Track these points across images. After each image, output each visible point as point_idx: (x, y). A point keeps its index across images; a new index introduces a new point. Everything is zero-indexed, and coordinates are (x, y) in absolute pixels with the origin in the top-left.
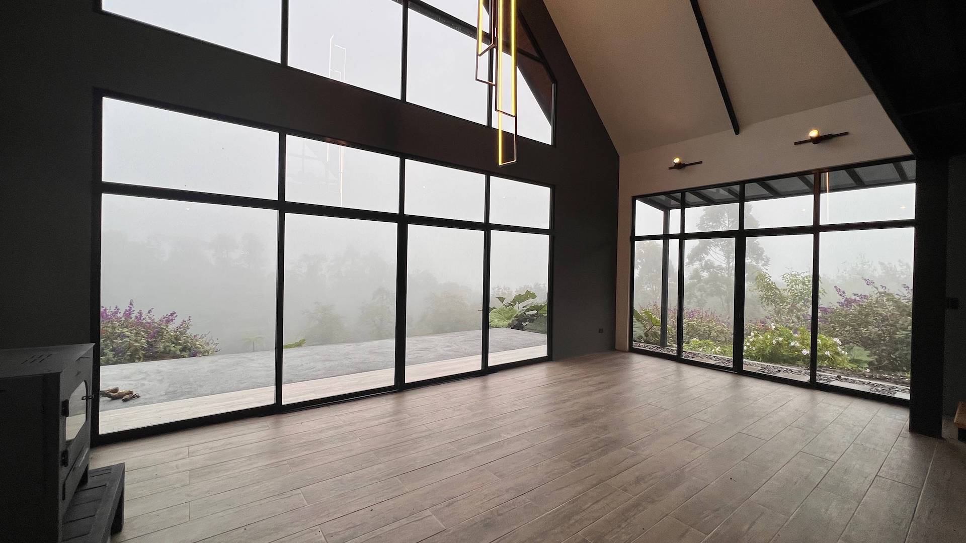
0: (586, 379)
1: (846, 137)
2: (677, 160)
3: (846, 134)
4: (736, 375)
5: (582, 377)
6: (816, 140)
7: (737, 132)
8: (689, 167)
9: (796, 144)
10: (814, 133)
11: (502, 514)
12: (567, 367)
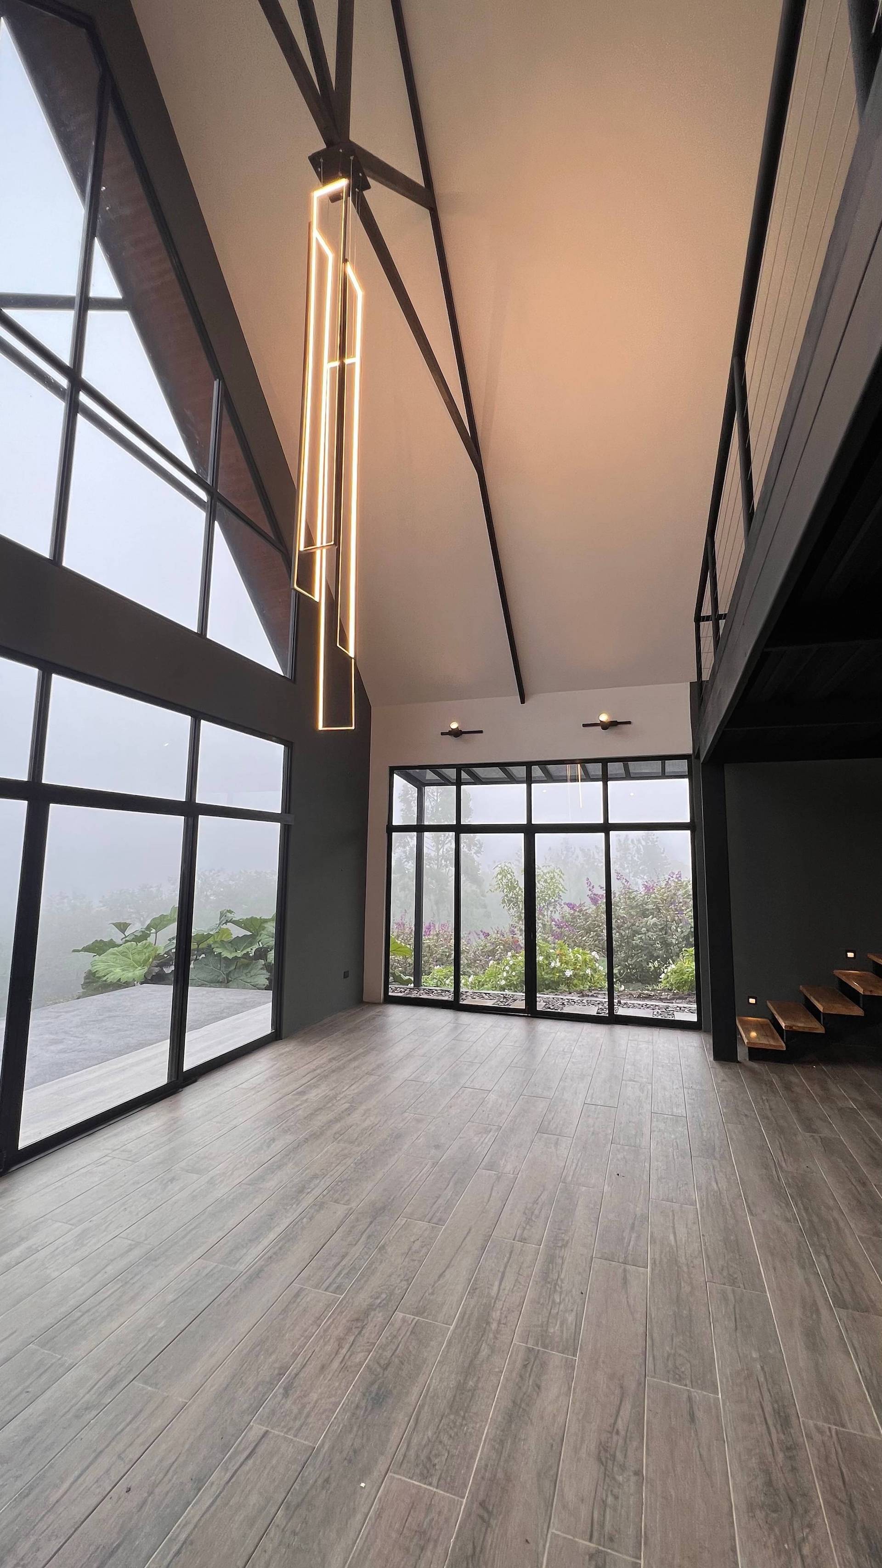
0: (356, 1064)
1: (628, 725)
2: (454, 726)
3: (629, 723)
4: (531, 1019)
5: (345, 1059)
6: (605, 726)
7: (523, 702)
8: (466, 735)
9: (584, 725)
10: (604, 718)
11: (388, 1365)
12: (311, 1048)
